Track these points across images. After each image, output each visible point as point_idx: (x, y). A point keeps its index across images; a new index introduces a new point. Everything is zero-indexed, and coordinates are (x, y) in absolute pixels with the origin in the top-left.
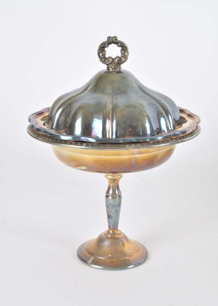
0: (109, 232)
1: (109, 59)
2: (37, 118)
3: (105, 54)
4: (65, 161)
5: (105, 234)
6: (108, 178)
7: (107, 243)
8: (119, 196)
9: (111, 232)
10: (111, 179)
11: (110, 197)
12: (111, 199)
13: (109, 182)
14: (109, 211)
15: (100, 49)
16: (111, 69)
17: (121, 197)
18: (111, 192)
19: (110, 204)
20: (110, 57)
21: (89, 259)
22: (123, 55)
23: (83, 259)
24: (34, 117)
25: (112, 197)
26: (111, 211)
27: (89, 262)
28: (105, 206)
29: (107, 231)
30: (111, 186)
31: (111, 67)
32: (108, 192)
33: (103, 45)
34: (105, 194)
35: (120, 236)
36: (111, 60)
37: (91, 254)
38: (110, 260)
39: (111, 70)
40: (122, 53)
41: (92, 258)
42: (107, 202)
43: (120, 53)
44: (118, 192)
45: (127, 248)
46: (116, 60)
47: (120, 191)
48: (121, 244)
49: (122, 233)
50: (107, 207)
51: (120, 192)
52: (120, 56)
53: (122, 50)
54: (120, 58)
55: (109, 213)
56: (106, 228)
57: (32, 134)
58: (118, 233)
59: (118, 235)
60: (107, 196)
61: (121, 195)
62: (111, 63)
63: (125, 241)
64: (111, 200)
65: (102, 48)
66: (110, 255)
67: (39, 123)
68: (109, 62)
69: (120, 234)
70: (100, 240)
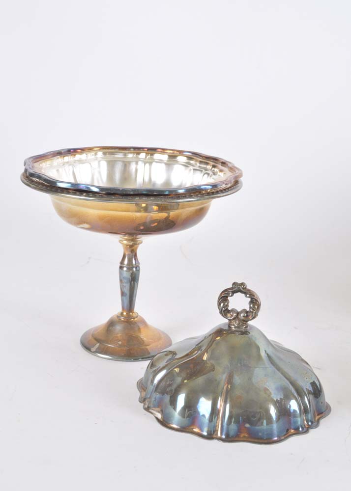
0: (122, 314)
1: (231, 313)
2: (35, 162)
3: (227, 305)
4: (64, 216)
5: (118, 316)
6: (122, 244)
7: (118, 328)
8: (136, 268)
9: (125, 314)
10: (127, 245)
11: (125, 269)
12: (126, 271)
13: (124, 249)
14: (123, 286)
15: (221, 298)
16: (233, 327)
17: (139, 270)
18: (126, 262)
19: (124, 278)
20: (233, 310)
21: (94, 346)
22: (251, 310)
23: (87, 346)
24: (32, 161)
25: (127, 268)
26: (125, 287)
27: (93, 349)
28: (119, 281)
29: (120, 313)
30: (127, 254)
31: (234, 325)
32: (122, 262)
33: (225, 294)
34: (119, 265)
35: (136, 319)
36: (235, 315)
37: (98, 340)
38: (120, 349)
39: (234, 329)
40: (250, 308)
41: (98, 345)
42: (121, 274)
43: (249, 306)
44: (135, 262)
45: (144, 335)
46: (242, 315)
47: (138, 261)
48: (137, 329)
49: (139, 317)
50: (121, 281)
51: (139, 263)
52: (248, 310)
53: (251, 302)
54: (247, 312)
55: (123, 289)
56: (119, 309)
57: (26, 181)
58: (134, 315)
59: (134, 319)
60: (121, 268)
61: (139, 267)
62: (234, 319)
63: (141, 326)
64: (125, 273)
65: (224, 298)
66: (120, 343)
67: (36, 168)
68: (231, 317)
69: (137, 317)
70: (111, 324)
